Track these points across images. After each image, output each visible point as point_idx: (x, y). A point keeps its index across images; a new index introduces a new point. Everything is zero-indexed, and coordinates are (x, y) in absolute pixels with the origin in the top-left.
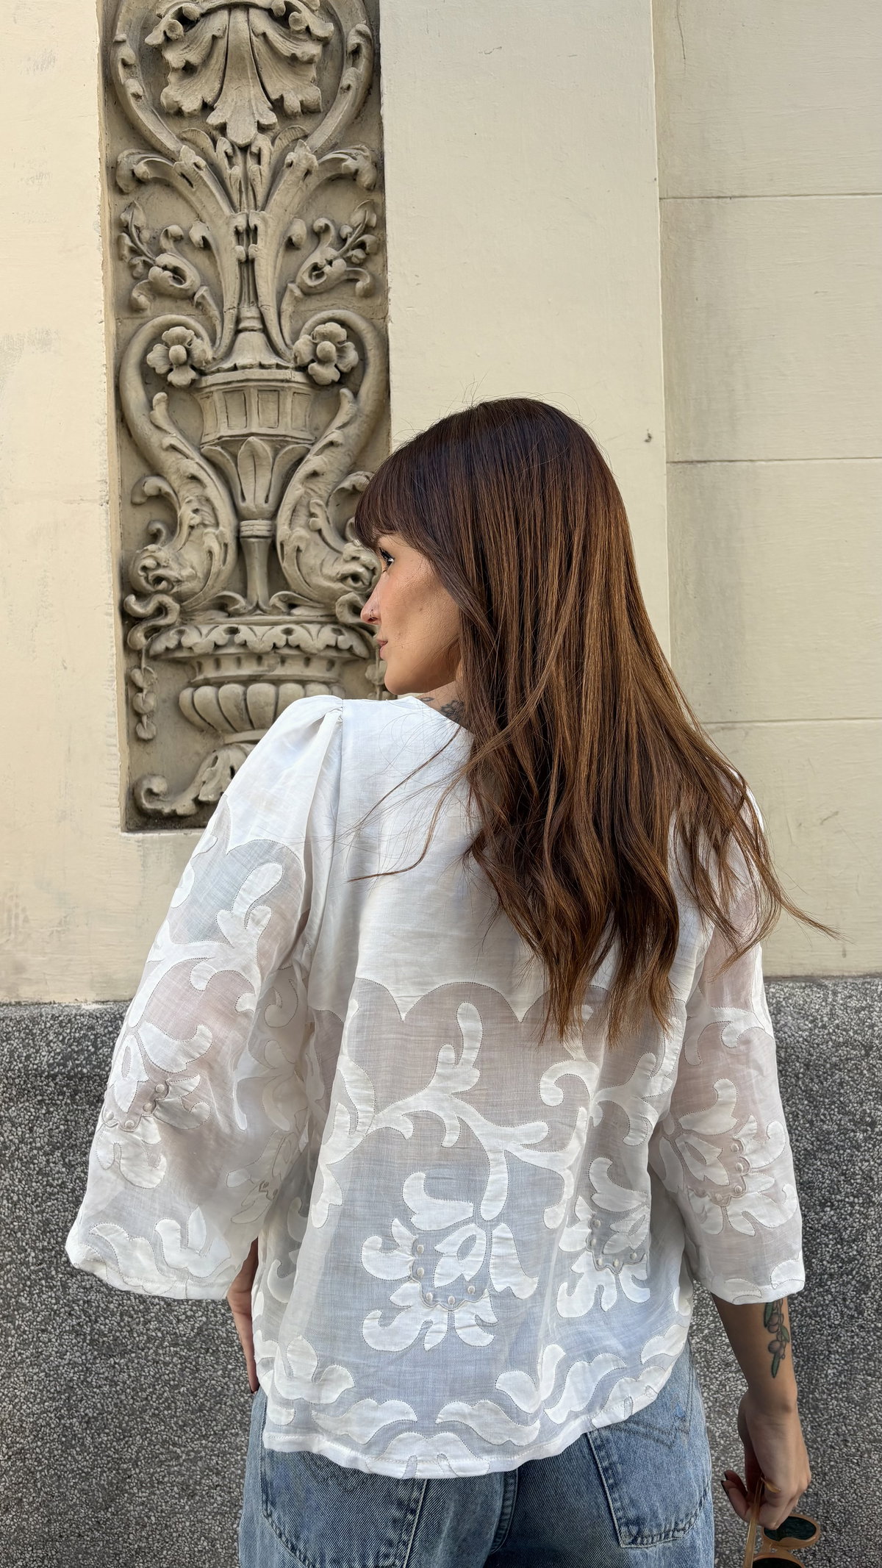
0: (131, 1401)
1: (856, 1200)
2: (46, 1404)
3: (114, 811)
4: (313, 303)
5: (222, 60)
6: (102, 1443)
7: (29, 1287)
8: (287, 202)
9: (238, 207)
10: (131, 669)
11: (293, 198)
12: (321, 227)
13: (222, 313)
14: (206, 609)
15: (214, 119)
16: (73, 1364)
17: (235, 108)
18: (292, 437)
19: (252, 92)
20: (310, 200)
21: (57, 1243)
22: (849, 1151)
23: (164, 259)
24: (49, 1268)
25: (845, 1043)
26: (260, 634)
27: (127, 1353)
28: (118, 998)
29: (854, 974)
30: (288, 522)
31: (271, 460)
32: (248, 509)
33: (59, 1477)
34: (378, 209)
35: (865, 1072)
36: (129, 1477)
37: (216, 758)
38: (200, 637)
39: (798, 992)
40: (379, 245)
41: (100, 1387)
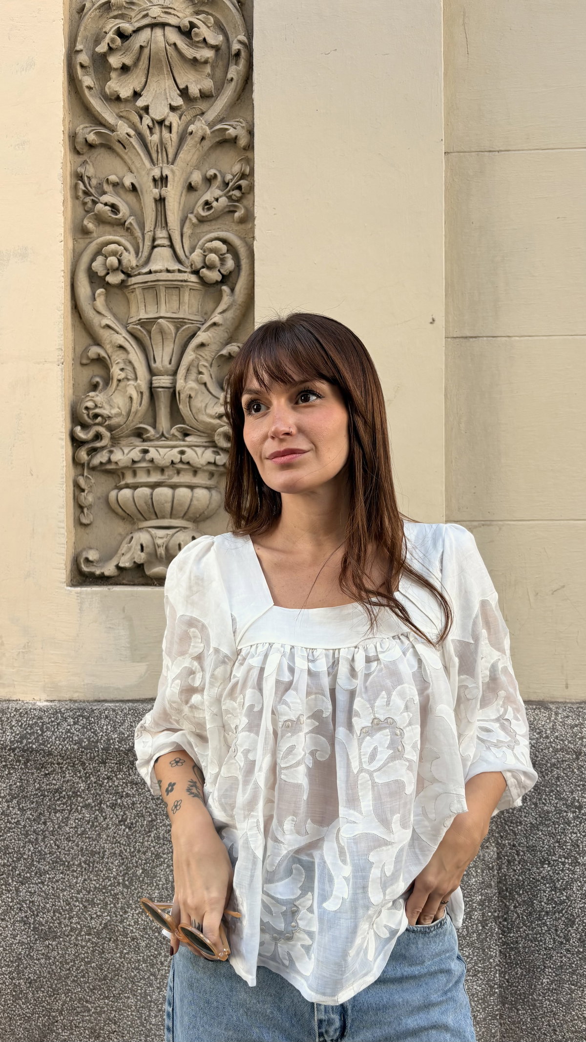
0: (59, 971)
1: (567, 861)
2: (3, 969)
3: (61, 571)
4: (205, 227)
5: (146, 62)
6: (39, 997)
8: (189, 158)
9: (156, 162)
10: (76, 476)
11: (193, 156)
12: (211, 176)
13: (143, 235)
14: (128, 436)
15: (141, 103)
16: (21, 943)
17: (155, 95)
18: (189, 319)
19: (167, 84)
20: (204, 157)
21: (13, 861)
22: (562, 826)
23: (106, 198)
24: (8, 878)
25: (562, 749)
26: (163, 454)
27: (57, 938)
28: (61, 699)
29: (574, 701)
30: (183, 378)
31: (174, 335)
32: (157, 368)
33: (11, 1018)
34: (250, 162)
35: (575, 770)
36: (57, 1022)
37: (132, 538)
40: (251, 187)
41: (39, 960)
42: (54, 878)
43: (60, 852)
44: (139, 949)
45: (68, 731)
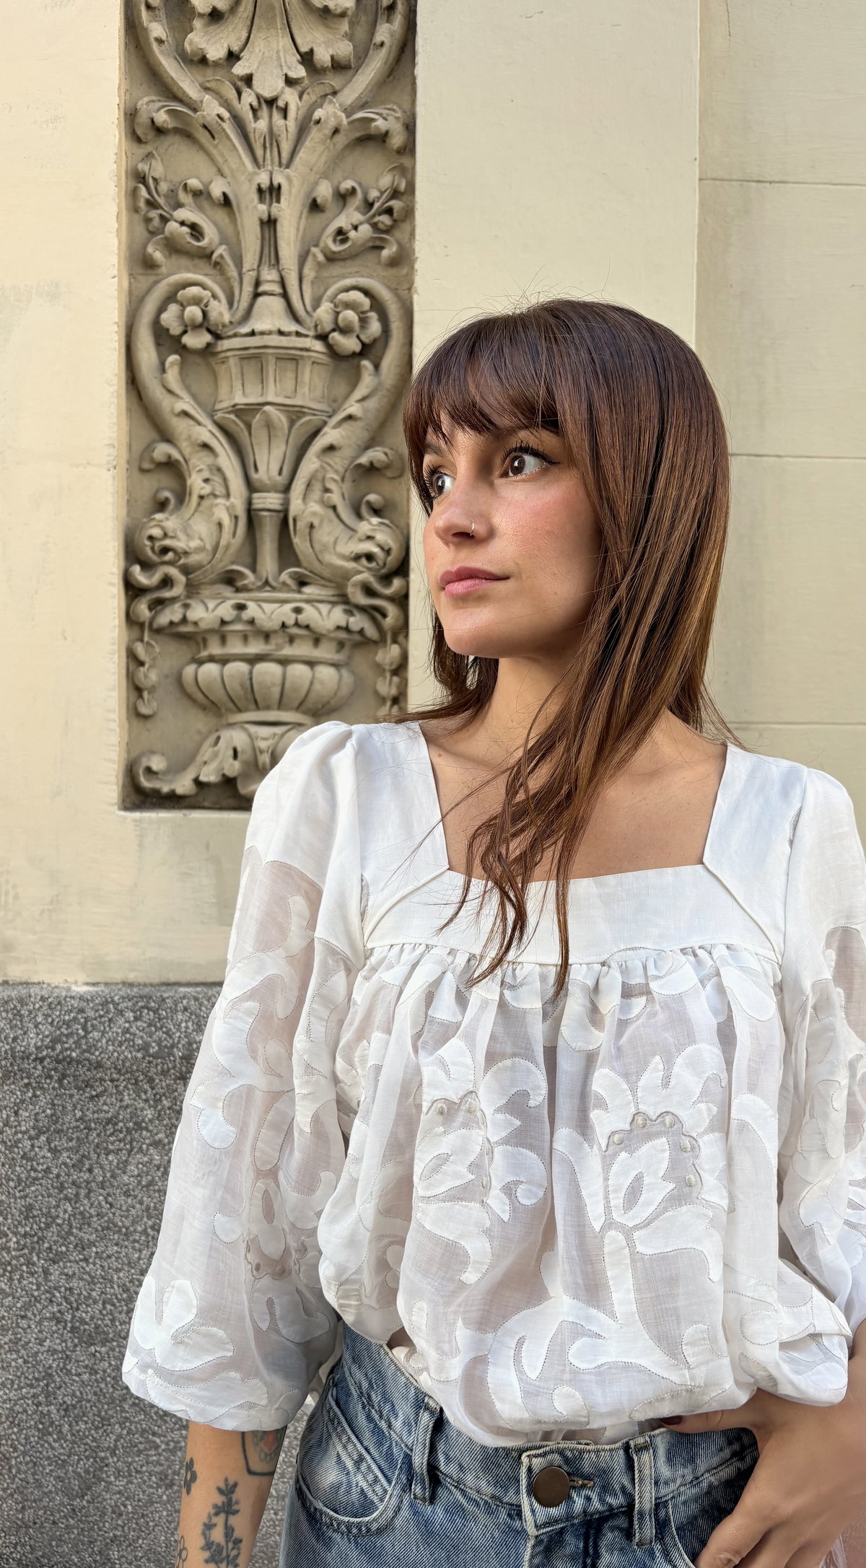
0: (111, 1390)
2: (24, 1390)
3: (111, 787)
4: (336, 269)
5: (249, 9)
6: (78, 1431)
7: (10, 1272)
8: (313, 161)
9: (261, 163)
10: (133, 641)
11: (320, 156)
12: (347, 190)
13: (241, 275)
14: (213, 583)
15: (240, 69)
16: (52, 1352)
17: (262, 59)
18: (309, 408)
19: (281, 44)
20: (336, 160)
21: (40, 1228)
23: (182, 214)
24: (31, 1254)
26: (269, 612)
28: (109, 981)
30: (301, 496)
31: (287, 431)
32: (261, 481)
33: (35, 1464)
34: (408, 173)
36: (107, 1465)
37: (218, 738)
38: (207, 611)
40: (407, 211)
41: (79, 1375)
42: (103, 1252)
43: (114, 1214)
45: (127, 1031)
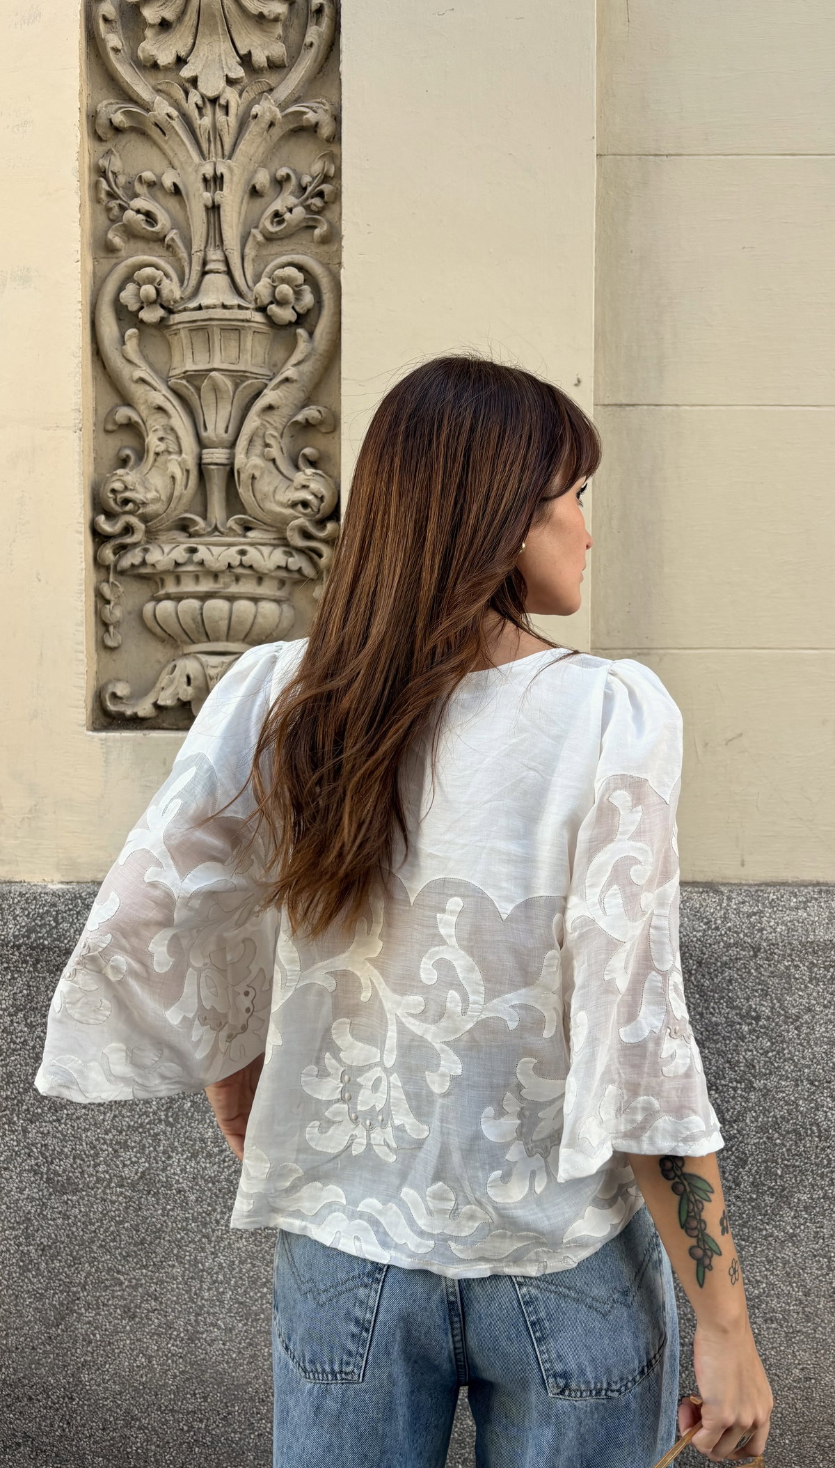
0: (81, 1233)
3: (81, 711)
4: (274, 248)
5: (195, 17)
6: (55, 1268)
8: (252, 151)
9: (207, 155)
10: (100, 582)
11: (258, 147)
12: (283, 176)
13: (190, 255)
14: (169, 529)
15: (186, 72)
16: (31, 1199)
17: (206, 62)
18: (251, 373)
19: (223, 47)
20: (274, 150)
23: (138, 203)
25: (736, 944)
26: (216, 554)
27: (79, 1192)
28: (81, 880)
29: (751, 882)
30: (244, 452)
31: (232, 394)
32: (209, 438)
33: (17, 1296)
34: (335, 158)
36: (78, 1299)
37: (175, 666)
38: (162, 555)
39: (695, 896)
40: (337, 193)
41: (54, 1220)
42: (73, 1114)
44: (187, 1204)
